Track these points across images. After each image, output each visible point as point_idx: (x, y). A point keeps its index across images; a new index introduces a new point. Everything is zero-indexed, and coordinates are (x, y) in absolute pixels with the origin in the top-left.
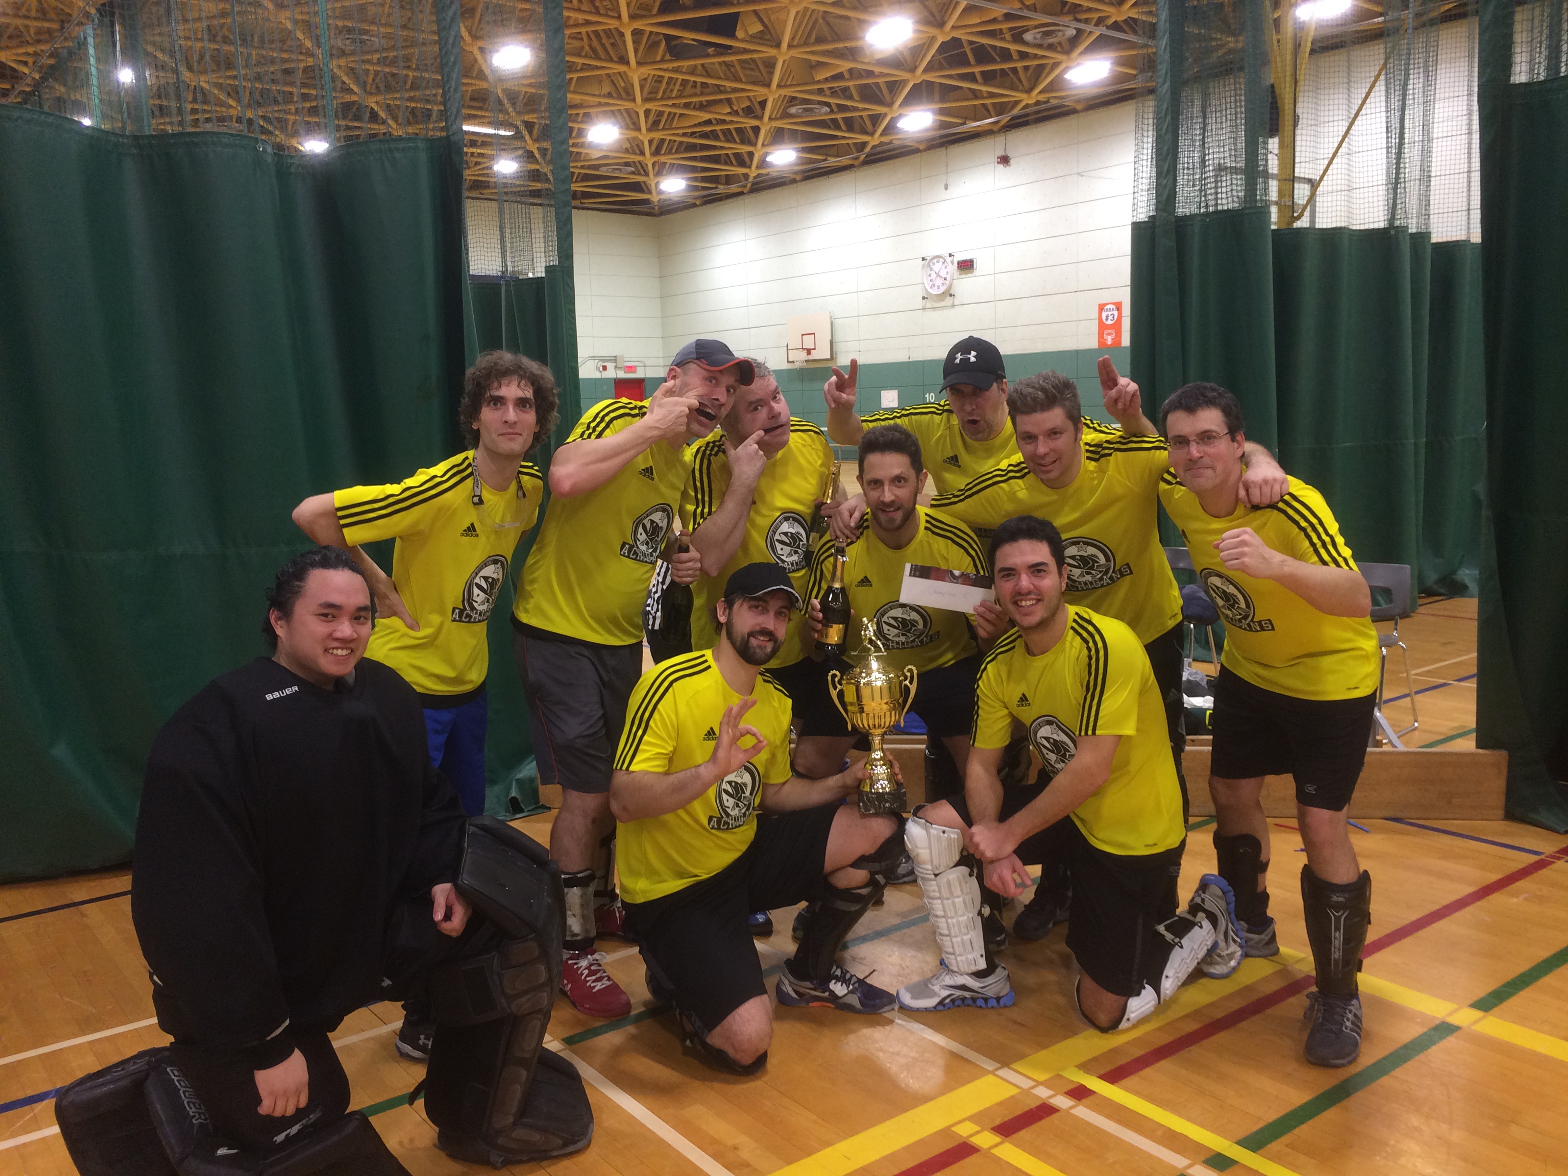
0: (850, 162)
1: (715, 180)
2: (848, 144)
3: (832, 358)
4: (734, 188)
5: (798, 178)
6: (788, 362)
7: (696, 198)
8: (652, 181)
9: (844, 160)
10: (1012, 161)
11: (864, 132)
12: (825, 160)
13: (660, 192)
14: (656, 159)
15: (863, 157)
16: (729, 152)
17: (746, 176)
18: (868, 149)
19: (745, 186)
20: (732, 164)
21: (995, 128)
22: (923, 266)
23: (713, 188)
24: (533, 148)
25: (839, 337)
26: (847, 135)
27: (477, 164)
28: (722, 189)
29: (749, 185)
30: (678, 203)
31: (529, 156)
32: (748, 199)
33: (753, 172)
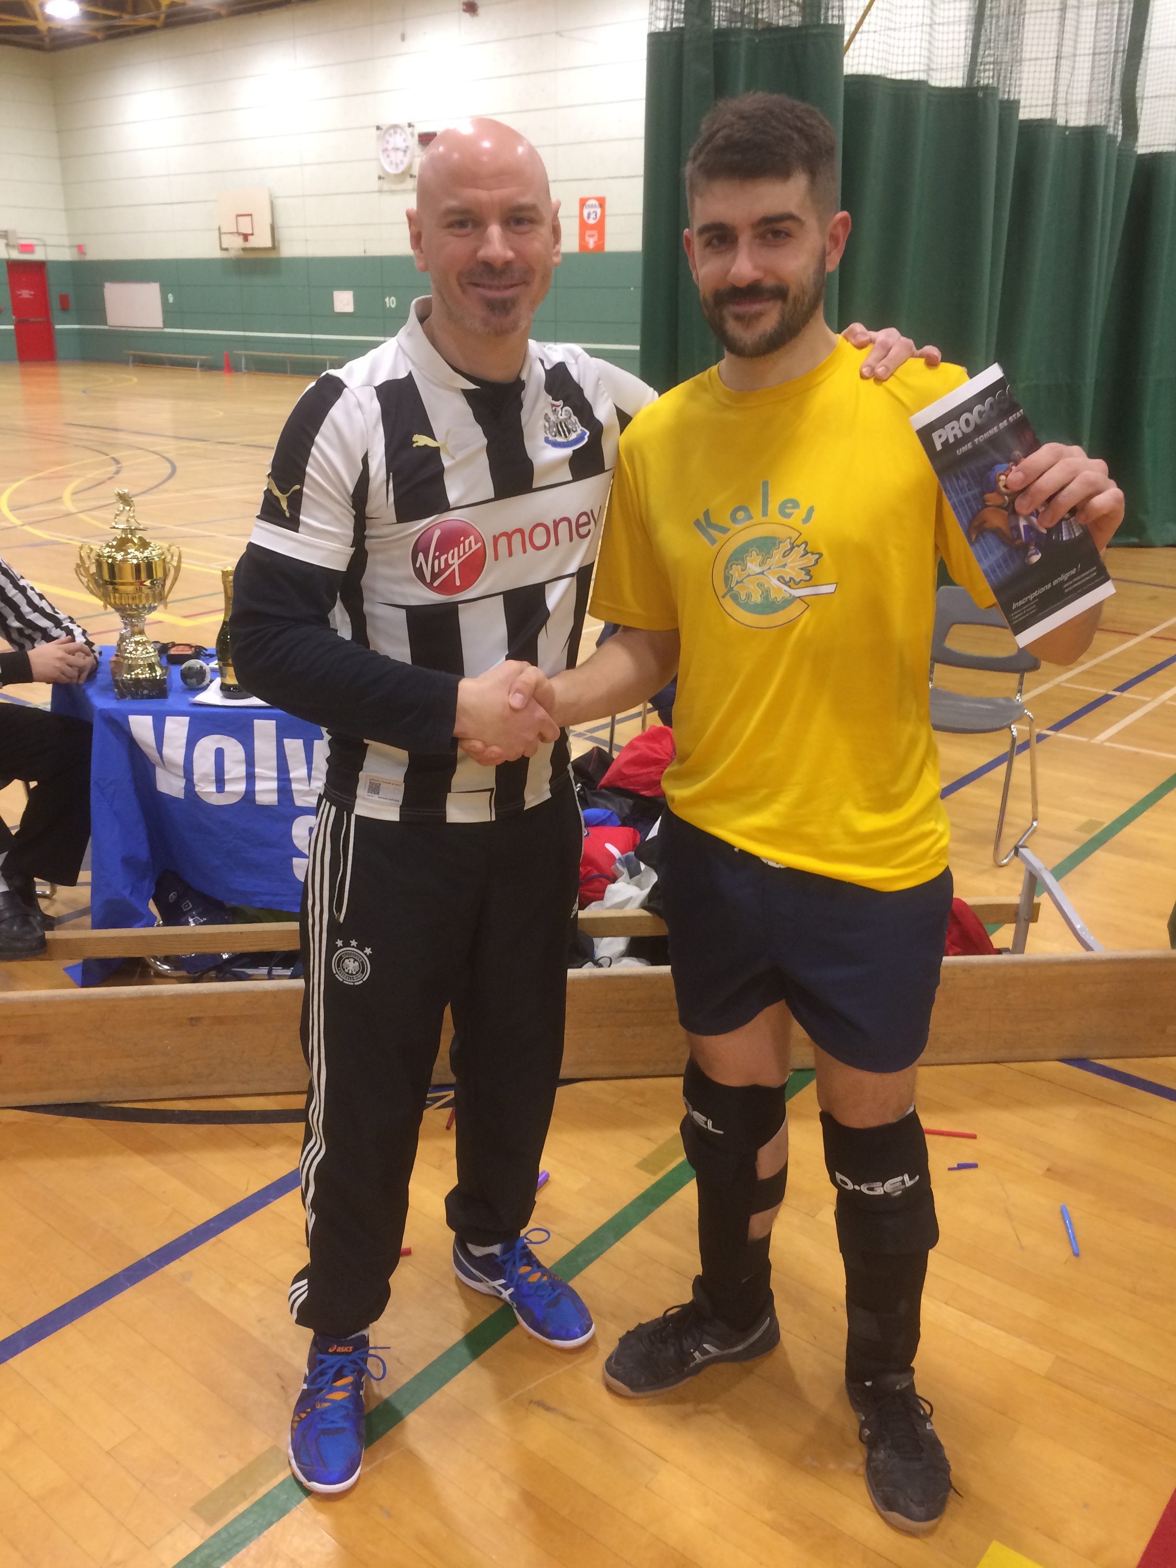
3: (274, 247)
4: (143, 20)
6: (222, 249)
7: (97, 29)
10: (481, 11)
13: (48, 19)
19: (156, 19)
22: (379, 138)
25: (281, 221)
29: (162, 17)
32: (162, 37)
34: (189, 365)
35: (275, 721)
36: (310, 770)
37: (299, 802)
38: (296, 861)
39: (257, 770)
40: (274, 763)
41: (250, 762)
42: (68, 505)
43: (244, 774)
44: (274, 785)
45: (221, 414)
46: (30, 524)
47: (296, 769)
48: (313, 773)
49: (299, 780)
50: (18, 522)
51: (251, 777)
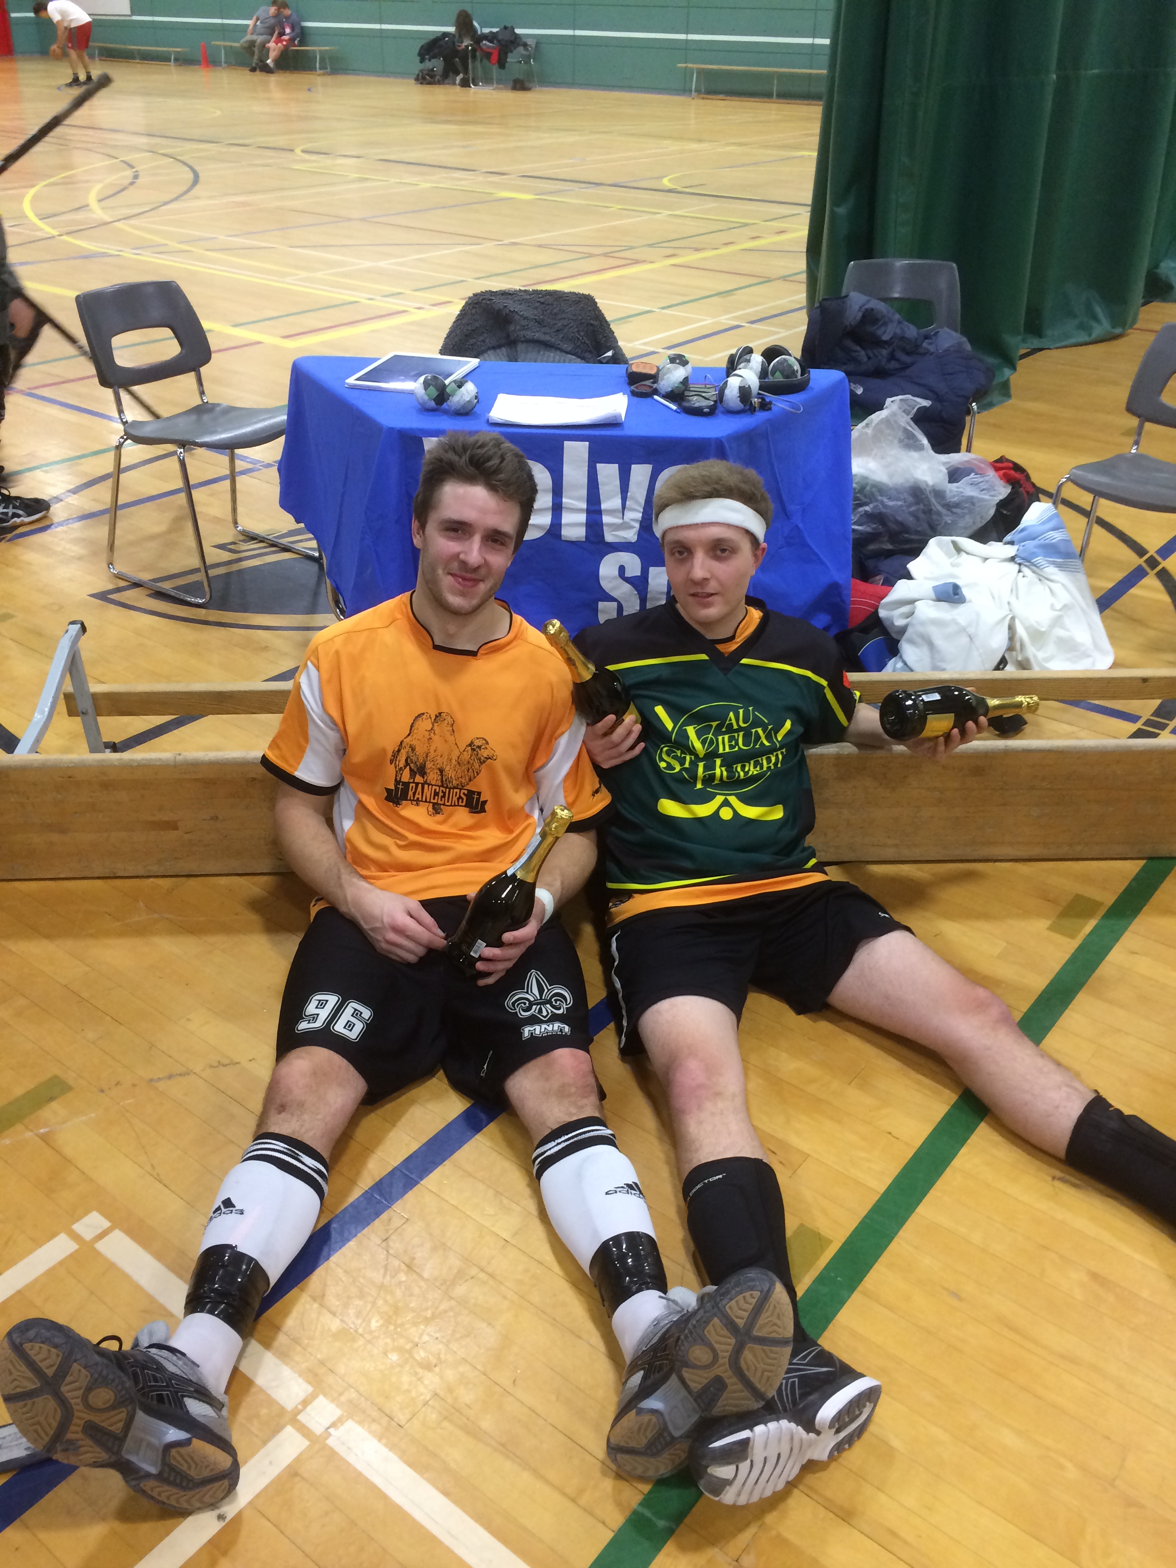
34: (162, 58)
35: (587, 443)
36: (624, 499)
37: (610, 537)
38: (601, 605)
39: (564, 500)
40: (584, 492)
41: (557, 490)
42: (98, 213)
43: (551, 504)
44: (582, 518)
45: (218, 113)
46: (68, 233)
47: (609, 498)
48: (627, 503)
49: (611, 512)
50: (55, 232)
51: (557, 508)
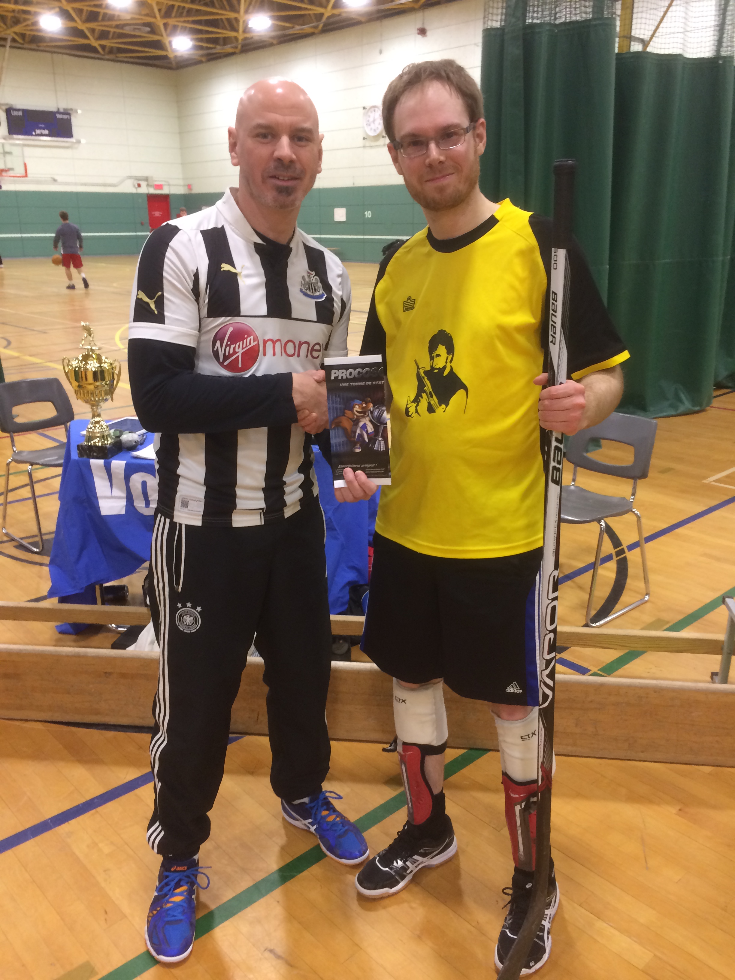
0: (312, 30)
1: (215, 41)
2: (309, 14)
4: (228, 49)
5: (275, 42)
7: (202, 56)
8: (166, 40)
9: (307, 28)
10: (428, 33)
11: (321, 5)
12: (293, 27)
13: (174, 51)
14: (165, 21)
15: (321, 26)
16: (223, 17)
17: (236, 38)
18: (324, 19)
19: (236, 47)
20: (226, 29)
21: (416, 6)
22: (365, 114)
23: (211, 48)
24: (69, 7)
26: (309, 7)
27: (25, 20)
28: (219, 49)
29: (239, 47)
30: (187, 60)
31: (65, 14)
32: (239, 59)
33: (241, 36)
